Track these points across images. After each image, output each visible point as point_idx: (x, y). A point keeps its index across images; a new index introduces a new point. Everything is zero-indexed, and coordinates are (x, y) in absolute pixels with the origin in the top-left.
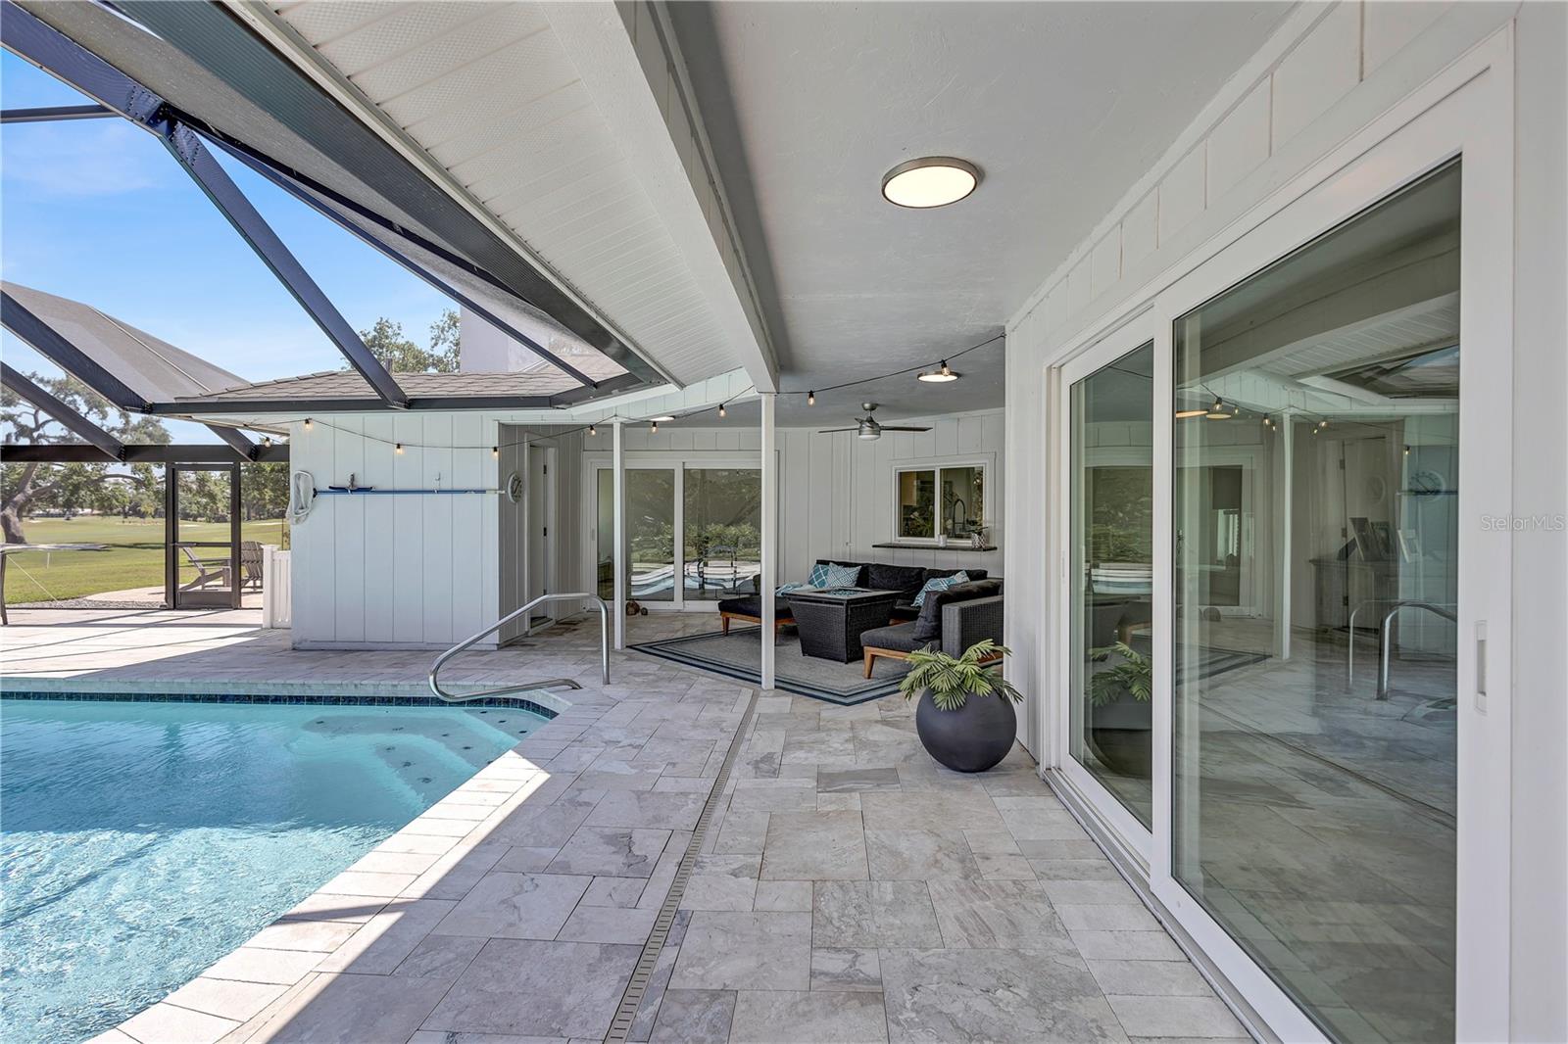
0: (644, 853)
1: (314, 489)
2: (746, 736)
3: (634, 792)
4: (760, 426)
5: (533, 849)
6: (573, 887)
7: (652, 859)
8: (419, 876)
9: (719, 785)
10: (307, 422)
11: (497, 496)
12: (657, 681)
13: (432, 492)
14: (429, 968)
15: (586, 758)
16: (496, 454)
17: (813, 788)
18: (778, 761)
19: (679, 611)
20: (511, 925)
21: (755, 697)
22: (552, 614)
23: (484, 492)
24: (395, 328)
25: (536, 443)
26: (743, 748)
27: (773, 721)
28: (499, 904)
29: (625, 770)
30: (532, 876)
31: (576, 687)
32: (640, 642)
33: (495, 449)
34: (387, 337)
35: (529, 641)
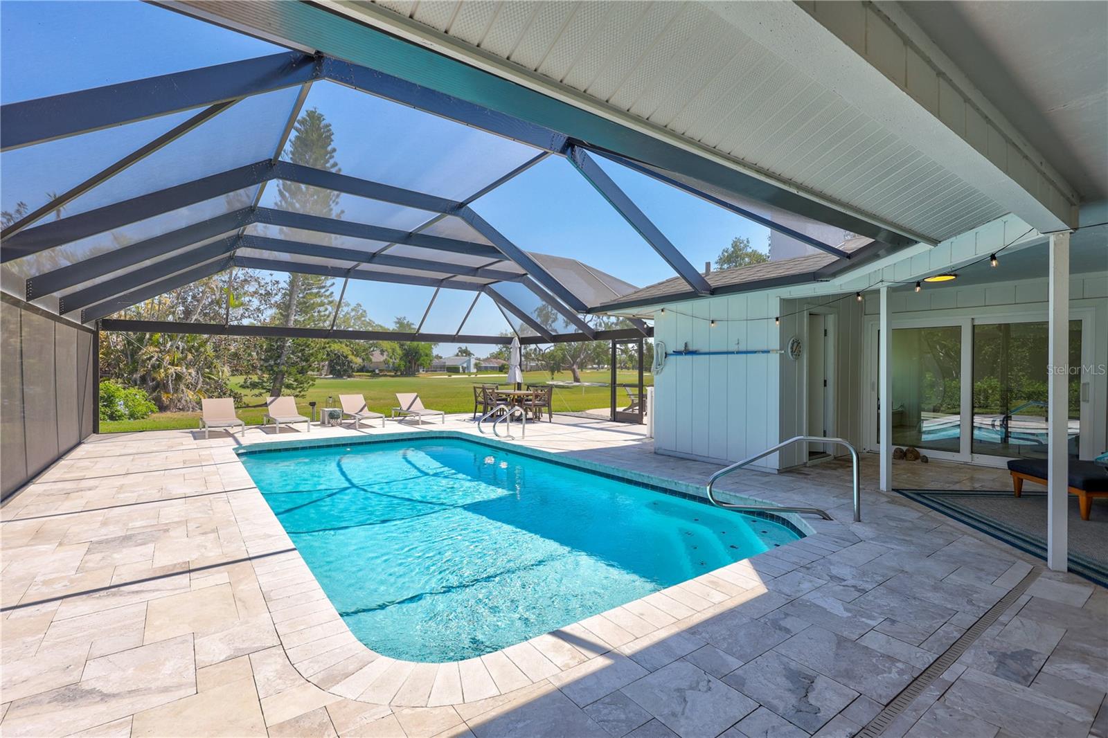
0: (818, 704)
1: (666, 353)
2: (1002, 619)
3: (836, 635)
4: (1048, 276)
5: (722, 653)
6: (737, 706)
7: (824, 715)
8: (637, 638)
9: (940, 663)
10: (662, 310)
11: (778, 354)
12: (911, 530)
13: (733, 353)
14: (605, 718)
15: (806, 586)
16: (778, 323)
17: (1084, 724)
18: (1037, 665)
19: (966, 463)
20: (674, 714)
21: (1032, 575)
22: (830, 451)
23: (768, 352)
24: (745, 242)
25: (814, 311)
26: (991, 632)
27: (1047, 611)
28: (675, 690)
29: (838, 609)
30: (711, 678)
31: (826, 517)
32: (907, 487)
33: (777, 319)
34: (740, 250)
35: (806, 470)
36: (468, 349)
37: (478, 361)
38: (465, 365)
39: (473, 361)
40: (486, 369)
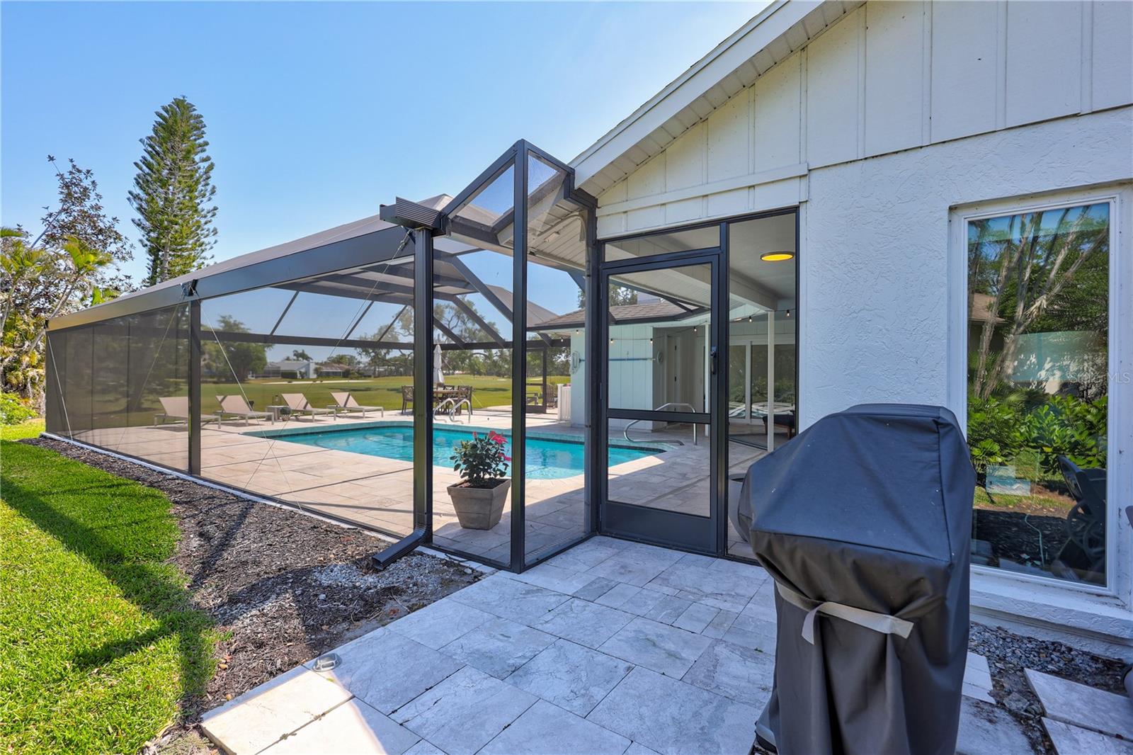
1: (580, 359)
10: (577, 331)
11: (652, 361)
13: (624, 360)
16: (652, 342)
19: (748, 425)
23: (646, 359)
25: (671, 336)
31: (681, 444)
33: (651, 340)
36: (306, 353)
37: (318, 366)
38: (303, 370)
39: (313, 367)
40: (328, 375)
